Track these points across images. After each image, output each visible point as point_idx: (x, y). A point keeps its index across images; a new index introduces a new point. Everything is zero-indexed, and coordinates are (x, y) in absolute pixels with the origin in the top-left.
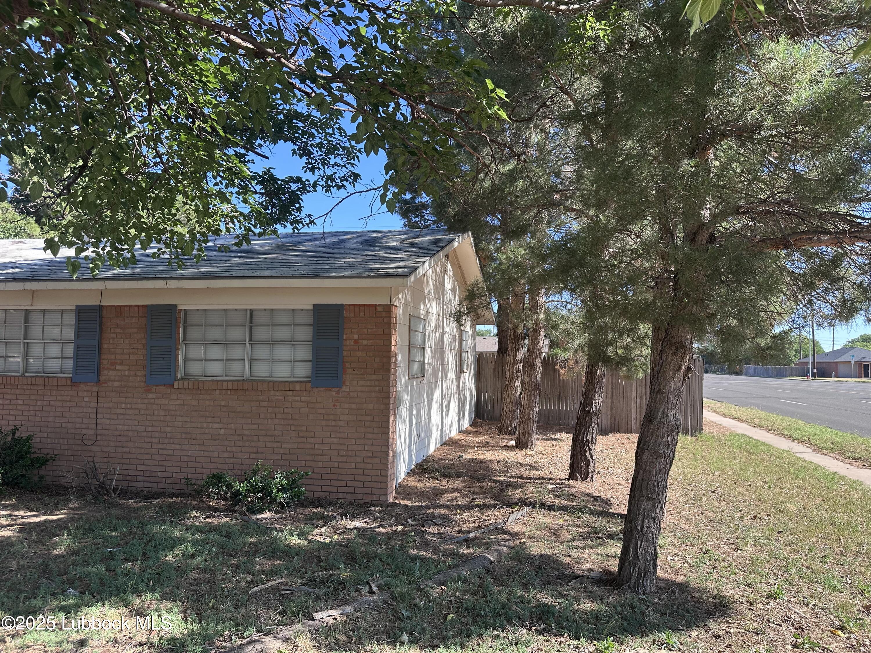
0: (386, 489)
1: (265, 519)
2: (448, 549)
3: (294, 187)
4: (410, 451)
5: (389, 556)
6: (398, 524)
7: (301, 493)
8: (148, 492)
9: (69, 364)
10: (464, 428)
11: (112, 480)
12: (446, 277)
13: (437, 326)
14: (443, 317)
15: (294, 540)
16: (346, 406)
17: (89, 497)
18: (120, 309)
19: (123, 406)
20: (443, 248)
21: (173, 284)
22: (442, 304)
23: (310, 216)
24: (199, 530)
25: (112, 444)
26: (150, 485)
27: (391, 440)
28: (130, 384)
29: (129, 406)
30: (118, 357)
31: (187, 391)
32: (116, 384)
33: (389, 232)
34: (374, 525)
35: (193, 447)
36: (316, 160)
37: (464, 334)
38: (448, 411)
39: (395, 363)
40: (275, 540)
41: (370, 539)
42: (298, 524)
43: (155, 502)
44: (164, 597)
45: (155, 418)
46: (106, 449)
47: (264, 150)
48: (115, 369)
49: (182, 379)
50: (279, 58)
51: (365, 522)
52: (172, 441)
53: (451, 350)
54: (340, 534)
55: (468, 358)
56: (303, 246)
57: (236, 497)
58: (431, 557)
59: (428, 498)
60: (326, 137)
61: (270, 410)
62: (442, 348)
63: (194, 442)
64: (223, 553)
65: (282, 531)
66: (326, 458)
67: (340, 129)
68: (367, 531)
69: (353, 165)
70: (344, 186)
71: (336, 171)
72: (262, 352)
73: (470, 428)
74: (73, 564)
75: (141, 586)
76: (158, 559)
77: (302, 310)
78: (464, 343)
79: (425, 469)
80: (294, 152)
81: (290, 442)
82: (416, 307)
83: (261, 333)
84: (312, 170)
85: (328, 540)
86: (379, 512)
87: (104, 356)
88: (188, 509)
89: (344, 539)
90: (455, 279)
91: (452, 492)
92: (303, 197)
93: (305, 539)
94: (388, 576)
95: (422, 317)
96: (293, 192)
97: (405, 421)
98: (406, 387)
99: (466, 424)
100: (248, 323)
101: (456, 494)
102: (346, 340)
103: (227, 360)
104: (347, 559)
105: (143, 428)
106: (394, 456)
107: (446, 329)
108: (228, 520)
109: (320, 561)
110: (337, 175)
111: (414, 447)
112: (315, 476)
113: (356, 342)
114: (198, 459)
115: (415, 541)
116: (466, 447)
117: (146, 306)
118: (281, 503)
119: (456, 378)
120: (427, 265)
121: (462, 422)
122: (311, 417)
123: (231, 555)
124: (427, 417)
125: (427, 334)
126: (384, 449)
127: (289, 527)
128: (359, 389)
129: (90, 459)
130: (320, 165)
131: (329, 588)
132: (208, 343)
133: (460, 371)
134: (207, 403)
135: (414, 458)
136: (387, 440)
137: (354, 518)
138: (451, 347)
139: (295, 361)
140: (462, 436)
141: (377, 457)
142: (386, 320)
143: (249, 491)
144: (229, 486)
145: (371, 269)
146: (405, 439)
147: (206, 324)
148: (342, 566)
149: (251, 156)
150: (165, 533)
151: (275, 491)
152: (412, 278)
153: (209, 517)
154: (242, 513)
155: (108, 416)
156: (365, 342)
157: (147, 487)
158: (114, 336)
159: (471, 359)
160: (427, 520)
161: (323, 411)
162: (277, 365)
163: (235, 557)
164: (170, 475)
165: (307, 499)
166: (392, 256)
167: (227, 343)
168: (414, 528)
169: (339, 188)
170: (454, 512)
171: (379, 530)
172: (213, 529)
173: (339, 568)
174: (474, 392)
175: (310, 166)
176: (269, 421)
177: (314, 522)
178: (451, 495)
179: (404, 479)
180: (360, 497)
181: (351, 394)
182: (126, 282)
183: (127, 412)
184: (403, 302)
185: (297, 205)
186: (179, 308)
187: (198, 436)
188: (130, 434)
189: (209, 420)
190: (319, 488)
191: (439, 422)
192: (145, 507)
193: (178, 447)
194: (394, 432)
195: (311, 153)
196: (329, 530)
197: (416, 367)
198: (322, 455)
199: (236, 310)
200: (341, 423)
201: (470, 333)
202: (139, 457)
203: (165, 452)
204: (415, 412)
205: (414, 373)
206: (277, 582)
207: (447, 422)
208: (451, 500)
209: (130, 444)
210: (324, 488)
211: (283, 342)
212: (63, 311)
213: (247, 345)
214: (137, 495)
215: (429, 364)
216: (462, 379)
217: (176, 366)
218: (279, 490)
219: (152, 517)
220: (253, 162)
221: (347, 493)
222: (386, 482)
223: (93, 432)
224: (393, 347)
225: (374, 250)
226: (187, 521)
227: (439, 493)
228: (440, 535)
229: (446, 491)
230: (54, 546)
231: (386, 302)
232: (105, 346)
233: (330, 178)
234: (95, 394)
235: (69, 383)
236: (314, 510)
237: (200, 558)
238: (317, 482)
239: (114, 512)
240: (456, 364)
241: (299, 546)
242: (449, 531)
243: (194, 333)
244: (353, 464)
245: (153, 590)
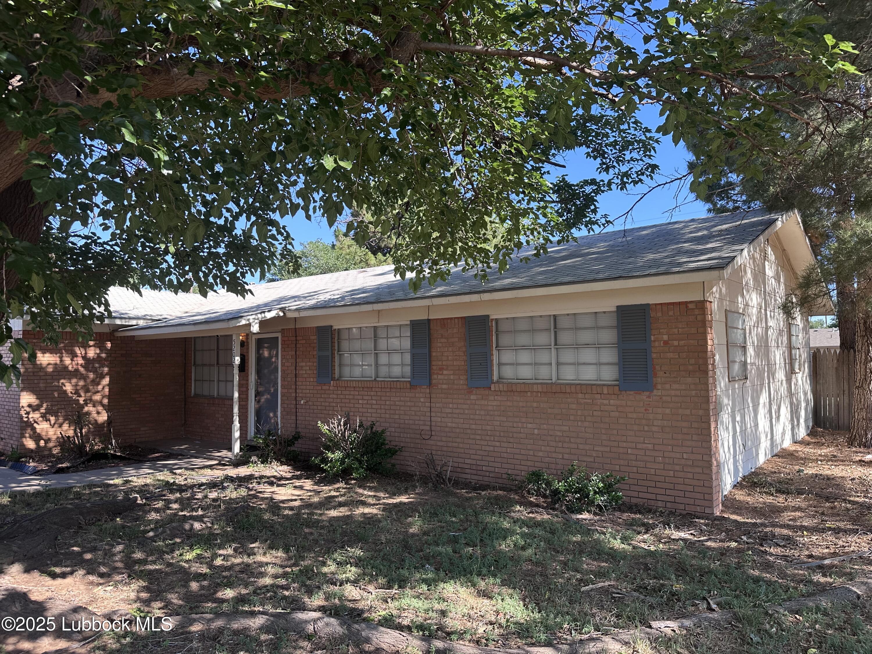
0: (711, 501)
1: (585, 520)
2: (798, 575)
3: (588, 189)
4: (735, 462)
5: (726, 574)
6: (730, 540)
7: (619, 498)
8: (476, 484)
9: (408, 370)
10: (800, 439)
11: (446, 471)
12: (766, 263)
13: (759, 320)
14: (766, 310)
15: (617, 544)
16: (659, 410)
17: (430, 485)
18: (444, 322)
19: (451, 406)
20: (764, 230)
21: (486, 297)
22: (765, 295)
23: (605, 216)
24: (524, 523)
25: (444, 439)
26: (476, 477)
27: (714, 449)
28: (455, 387)
29: (455, 406)
30: (444, 363)
31: (503, 393)
32: (444, 386)
33: (693, 220)
34: (702, 538)
35: (511, 445)
36: (610, 159)
37: (793, 329)
38: (778, 418)
39: (713, 364)
40: (598, 542)
41: (699, 553)
42: (619, 528)
43: (483, 493)
44: (504, 583)
45: (477, 417)
46: (439, 444)
47: (558, 159)
48: (442, 374)
49: (498, 382)
50: (583, 69)
51: (692, 534)
52: (492, 438)
53: (778, 347)
54: (665, 543)
55: (800, 356)
56: (599, 247)
57: (555, 496)
58: (776, 581)
59: (764, 515)
60: (619, 134)
61: (579, 413)
62: (767, 346)
63: (511, 440)
64: (550, 549)
65: (605, 534)
66: (642, 464)
67: (636, 122)
68: (694, 544)
69: (650, 157)
70: (641, 180)
71: (632, 166)
72: (567, 356)
73: (808, 438)
74: (426, 543)
75: (484, 571)
76: (494, 547)
77: (605, 312)
78: (794, 338)
79: (755, 483)
80: (588, 154)
81: (602, 445)
82: (734, 301)
83: (565, 337)
84: (607, 170)
85: (652, 548)
86: (706, 525)
87: (433, 363)
88: (512, 503)
89: (670, 549)
90: (778, 265)
91: (794, 511)
92: (598, 198)
93: (629, 544)
94: (728, 595)
95: (741, 311)
96: (587, 195)
97: (727, 428)
98: (727, 390)
99: (802, 433)
100: (552, 328)
101: (798, 514)
102: (654, 341)
103: (536, 364)
104: (677, 570)
105: (467, 426)
106: (718, 466)
107: (771, 323)
108: (549, 516)
109: (647, 568)
110: (634, 170)
111: (740, 458)
112: (631, 481)
113: (666, 343)
114: (516, 456)
115: (755, 561)
116: (805, 460)
117: (464, 318)
118: (599, 506)
119: (787, 380)
120: (745, 252)
121: (796, 430)
122: (621, 421)
123: (558, 552)
124: (753, 425)
125: (748, 331)
126: (705, 458)
127: (610, 530)
128: (673, 393)
129: (429, 452)
130: (615, 164)
131: (662, 597)
132: (517, 348)
133: (791, 372)
134: (521, 404)
135: (741, 470)
136: (709, 448)
137: (677, 528)
138: (778, 344)
139: (600, 364)
140: (798, 448)
141: (697, 466)
142: (699, 318)
143: (567, 491)
144: (549, 484)
145: (680, 264)
146: (729, 448)
147: (515, 331)
148: (673, 577)
149: (547, 167)
150: (497, 524)
151: (592, 493)
152: (729, 270)
153: (533, 513)
154: (562, 512)
155: (439, 414)
156: (676, 343)
157: (474, 479)
158: (440, 345)
159: (804, 356)
160: (764, 539)
161: (635, 416)
162: (582, 368)
163: (562, 554)
164: (492, 469)
165: (624, 504)
166: (701, 247)
167: (533, 348)
168: (751, 546)
169: (635, 183)
170: (799, 533)
171: (709, 544)
172: (538, 524)
173: (669, 579)
174: (810, 396)
175: (604, 166)
176: (580, 423)
177: (635, 528)
178: (793, 514)
179: (731, 492)
180: (682, 507)
181: (664, 398)
182: (448, 298)
183: (455, 411)
184: (717, 296)
185: (592, 207)
186: (492, 317)
187: (515, 435)
188: (458, 430)
189: (524, 420)
190: (635, 494)
191: (768, 429)
192: (476, 497)
193: (498, 444)
194: (716, 440)
195: (605, 153)
196: (652, 538)
197: (736, 367)
198: (636, 460)
199: (541, 316)
200: (655, 429)
201: (801, 326)
202: (466, 451)
203: (487, 448)
204: (738, 418)
205: (734, 375)
206: (607, 584)
207: (778, 429)
208: (794, 520)
209: (458, 440)
210: (641, 495)
211: (587, 345)
212: (400, 326)
213: (553, 350)
214: (467, 485)
215: (752, 364)
216: (794, 380)
217: (492, 370)
218: (595, 493)
219: (482, 508)
220: (548, 173)
221: (666, 502)
222: (711, 494)
223: (428, 428)
224: (709, 347)
225: (679, 243)
226: (513, 514)
227: (777, 510)
228: (785, 557)
229: (786, 509)
230: (410, 525)
231: (698, 297)
232: (434, 354)
233: (626, 175)
234: (428, 396)
235: (408, 385)
236: (633, 516)
237: (530, 551)
238: (633, 488)
239: (451, 499)
240: (785, 364)
241: (624, 551)
242: (796, 555)
243: (505, 340)
244: (672, 472)
245: (495, 576)
